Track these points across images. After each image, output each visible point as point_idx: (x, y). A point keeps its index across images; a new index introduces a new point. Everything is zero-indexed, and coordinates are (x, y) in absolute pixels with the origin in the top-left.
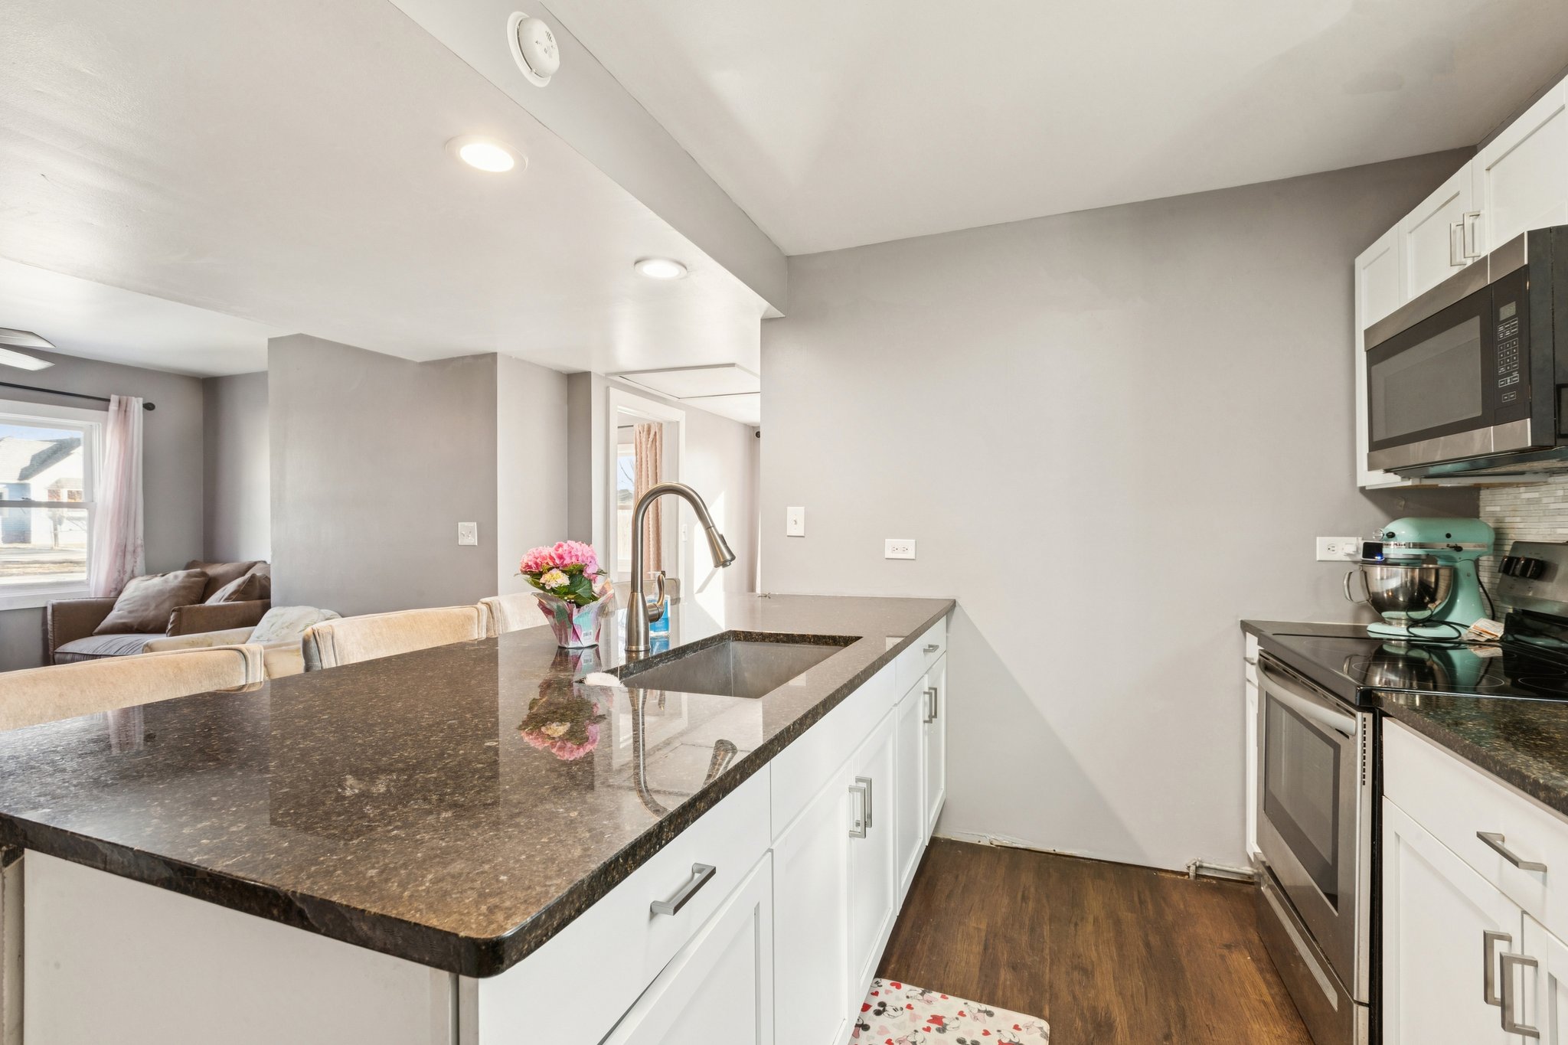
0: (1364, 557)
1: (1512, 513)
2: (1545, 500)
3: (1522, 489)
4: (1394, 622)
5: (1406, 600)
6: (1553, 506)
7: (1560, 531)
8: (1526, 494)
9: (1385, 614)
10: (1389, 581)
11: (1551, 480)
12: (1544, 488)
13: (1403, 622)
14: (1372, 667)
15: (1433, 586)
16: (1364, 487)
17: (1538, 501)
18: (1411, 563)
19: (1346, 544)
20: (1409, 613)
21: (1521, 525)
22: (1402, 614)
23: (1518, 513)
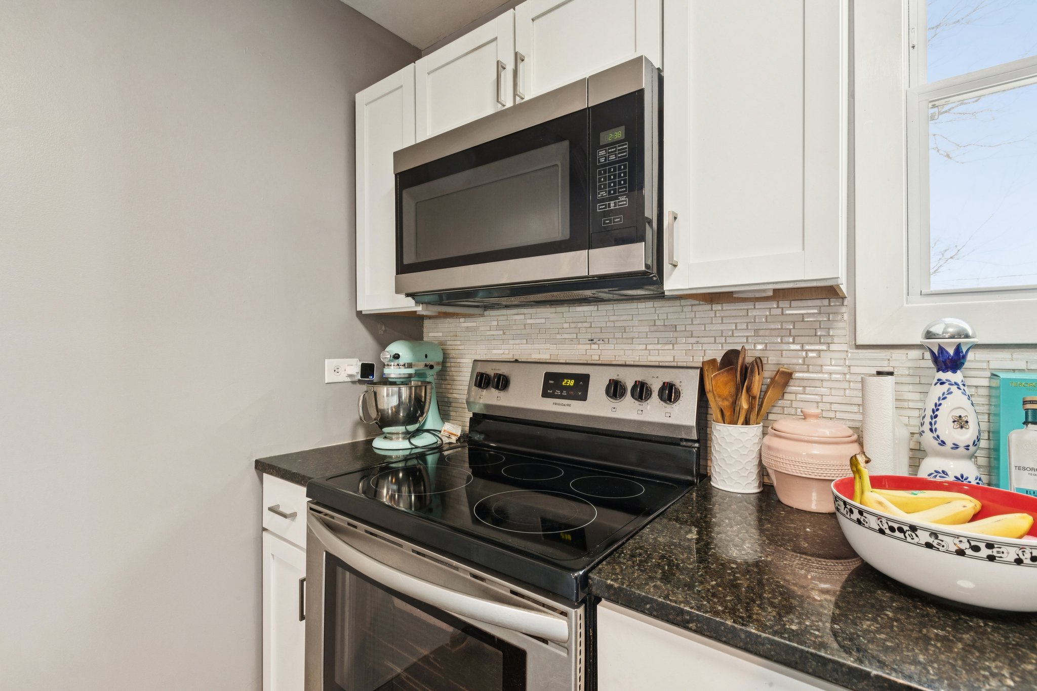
0: (361, 377)
1: (453, 338)
2: (482, 329)
3: (462, 320)
4: (394, 437)
5: (405, 415)
6: (489, 333)
7: (494, 351)
8: (464, 323)
9: (386, 430)
10: (389, 399)
11: (487, 313)
12: (482, 319)
13: (400, 436)
14: (381, 481)
15: (423, 400)
16: (361, 312)
17: (475, 329)
18: (406, 381)
19: (348, 365)
20: (408, 427)
21: (461, 347)
22: (401, 429)
23: (458, 338)
